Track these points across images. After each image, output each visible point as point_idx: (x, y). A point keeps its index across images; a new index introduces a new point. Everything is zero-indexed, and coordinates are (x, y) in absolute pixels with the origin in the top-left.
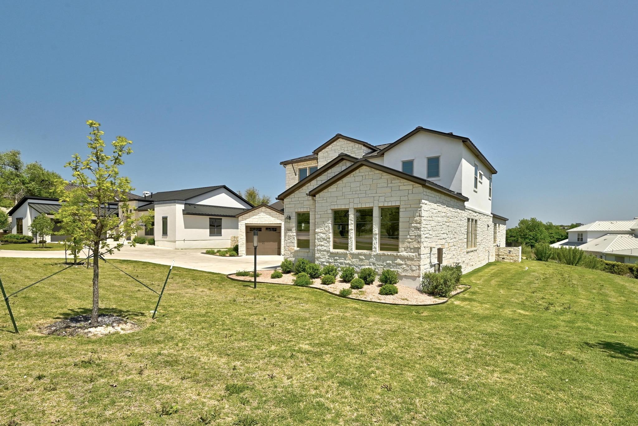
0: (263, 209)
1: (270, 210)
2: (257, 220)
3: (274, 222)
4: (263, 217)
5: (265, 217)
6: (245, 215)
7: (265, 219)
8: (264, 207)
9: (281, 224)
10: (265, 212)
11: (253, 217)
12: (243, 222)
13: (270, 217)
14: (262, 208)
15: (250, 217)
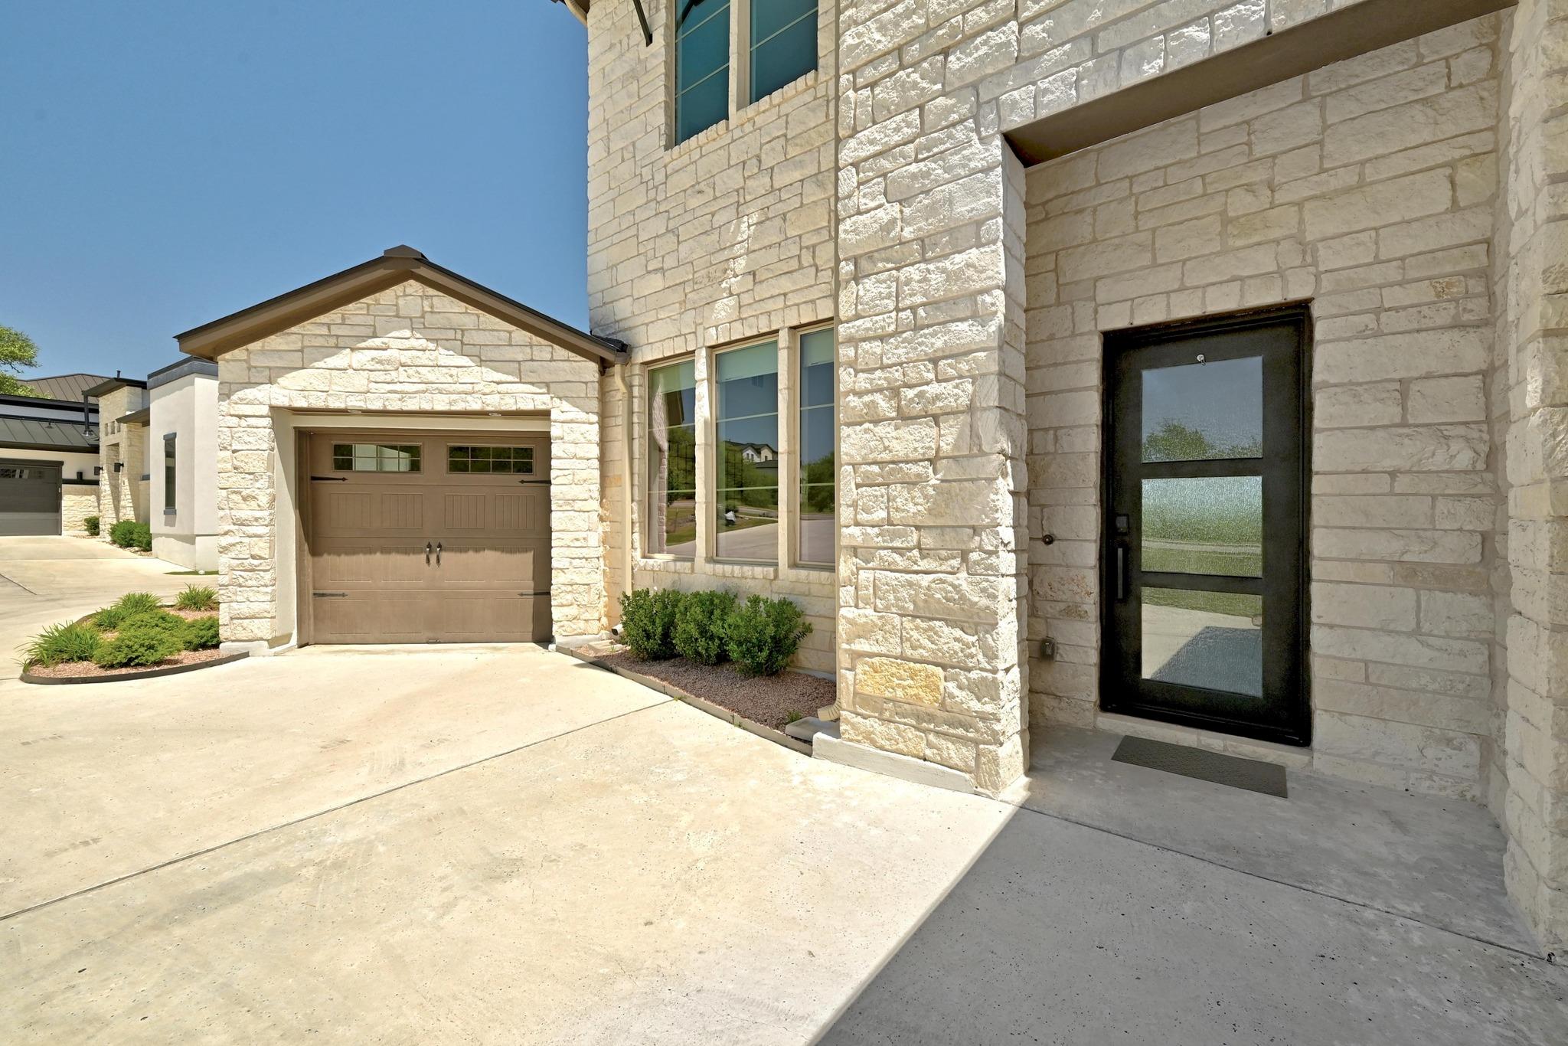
0: (410, 295)
1: (461, 306)
2: (360, 381)
3: (493, 403)
4: (405, 357)
5: (423, 358)
6: (274, 341)
7: (428, 374)
8: (413, 286)
9: (545, 414)
10: (418, 324)
11: (331, 362)
12: (249, 393)
13: (464, 361)
14: (398, 289)
15: (304, 359)
